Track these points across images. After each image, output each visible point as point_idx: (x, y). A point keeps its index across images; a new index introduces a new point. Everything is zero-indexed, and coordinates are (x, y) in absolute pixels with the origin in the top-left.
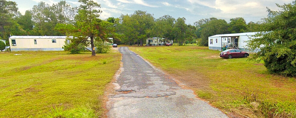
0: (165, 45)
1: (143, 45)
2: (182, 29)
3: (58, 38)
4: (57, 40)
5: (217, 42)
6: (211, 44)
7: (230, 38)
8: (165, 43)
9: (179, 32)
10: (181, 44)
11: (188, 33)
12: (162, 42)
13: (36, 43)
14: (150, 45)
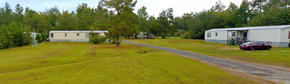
0: (148, 38)
1: (130, 38)
2: (165, 24)
3: (80, 32)
4: (80, 34)
5: (216, 35)
6: (208, 37)
7: (236, 32)
8: (148, 36)
9: (163, 27)
10: (163, 37)
11: (171, 28)
12: (145, 35)
13: (66, 36)
14: (137, 38)
